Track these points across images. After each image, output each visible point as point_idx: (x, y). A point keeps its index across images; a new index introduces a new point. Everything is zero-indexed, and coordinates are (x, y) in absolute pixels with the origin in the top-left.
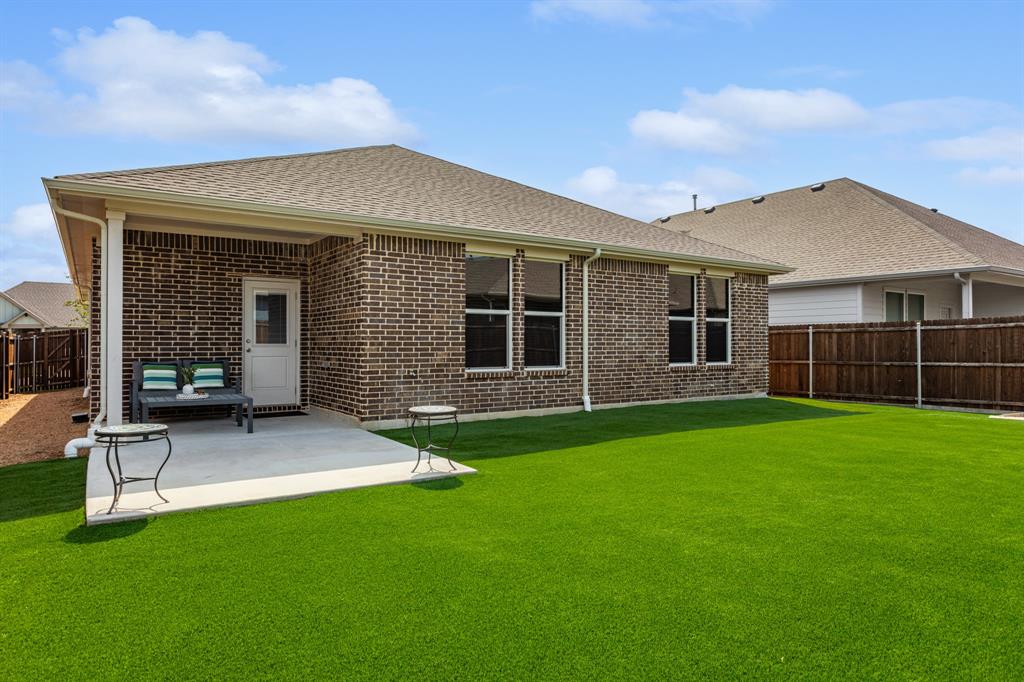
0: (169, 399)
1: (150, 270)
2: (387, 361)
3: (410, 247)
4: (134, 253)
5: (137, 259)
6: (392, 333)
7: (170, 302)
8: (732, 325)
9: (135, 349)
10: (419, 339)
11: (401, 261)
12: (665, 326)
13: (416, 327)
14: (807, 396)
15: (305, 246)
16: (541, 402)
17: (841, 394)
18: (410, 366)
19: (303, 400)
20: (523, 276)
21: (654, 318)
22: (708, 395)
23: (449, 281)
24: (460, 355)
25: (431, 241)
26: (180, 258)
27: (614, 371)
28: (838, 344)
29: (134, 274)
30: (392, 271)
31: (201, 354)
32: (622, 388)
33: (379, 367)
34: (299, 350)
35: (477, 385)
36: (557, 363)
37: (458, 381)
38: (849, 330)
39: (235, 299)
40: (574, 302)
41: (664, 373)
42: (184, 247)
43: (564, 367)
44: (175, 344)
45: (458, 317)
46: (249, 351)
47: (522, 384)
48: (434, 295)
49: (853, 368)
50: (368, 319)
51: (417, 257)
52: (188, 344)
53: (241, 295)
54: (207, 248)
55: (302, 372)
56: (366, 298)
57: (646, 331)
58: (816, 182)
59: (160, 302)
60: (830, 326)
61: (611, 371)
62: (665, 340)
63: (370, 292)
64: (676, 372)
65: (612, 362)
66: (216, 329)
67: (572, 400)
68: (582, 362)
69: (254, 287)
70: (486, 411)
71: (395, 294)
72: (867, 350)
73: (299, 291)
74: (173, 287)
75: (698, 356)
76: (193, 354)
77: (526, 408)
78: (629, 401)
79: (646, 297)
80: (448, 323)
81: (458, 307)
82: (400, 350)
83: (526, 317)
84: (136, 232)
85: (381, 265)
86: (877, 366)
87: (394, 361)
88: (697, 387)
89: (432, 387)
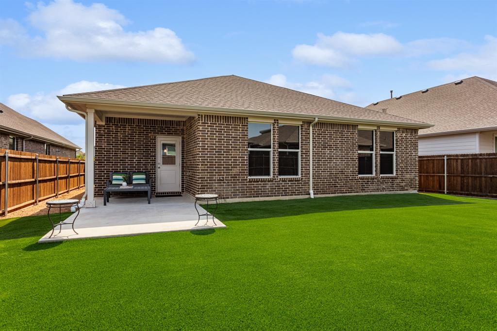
0: (117, 188)
1: (118, 134)
2: (210, 173)
3: (221, 120)
4: (111, 127)
5: (112, 129)
6: (212, 160)
7: (126, 147)
8: (396, 155)
9: (111, 167)
10: (225, 162)
11: (216, 127)
12: (356, 156)
13: (224, 157)
14: (444, 193)
15: (183, 121)
16: (287, 193)
17: (464, 192)
18: (220, 175)
19: (182, 190)
20: (278, 132)
21: (350, 152)
22: (381, 191)
23: (240, 135)
24: (246, 170)
25: (230, 117)
26: (130, 128)
27: (327, 178)
28: (461, 165)
29: (111, 136)
30: (211, 131)
31: (138, 169)
32: (331, 187)
33: (206, 175)
34: (181, 168)
35: (254, 184)
36: (297, 174)
37: (244, 182)
38: (467, 157)
39: (153, 145)
40: (305, 145)
41: (355, 180)
42: (131, 123)
43: (300, 176)
44: (128, 165)
45: (244, 152)
46: (159, 168)
47: (277, 184)
48: (232, 142)
49: (470, 178)
50: (200, 153)
51: (224, 124)
52: (133, 165)
53: (155, 143)
54: (141, 124)
55: (182, 177)
56: (199, 144)
57: (345, 158)
58: (458, 80)
59: (122, 147)
60: (457, 155)
61: (326, 178)
62: (356, 163)
63: (201, 141)
64: (362, 179)
65: (326, 174)
66: (145, 158)
67: (304, 192)
68: (309, 174)
69: (161, 140)
70: (258, 197)
71: (213, 142)
72: (479, 168)
73: (181, 142)
74: (127, 140)
75: (376, 171)
76: (135, 169)
77: (279, 196)
78: (335, 193)
79: (345, 142)
80: (239, 155)
81: (244, 147)
82: (215, 167)
83: (279, 152)
84: (112, 118)
85: (206, 128)
86: (485, 177)
87: (213, 173)
88: (375, 187)
89: (231, 185)
